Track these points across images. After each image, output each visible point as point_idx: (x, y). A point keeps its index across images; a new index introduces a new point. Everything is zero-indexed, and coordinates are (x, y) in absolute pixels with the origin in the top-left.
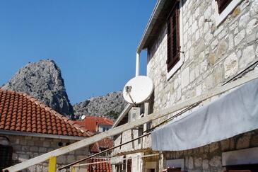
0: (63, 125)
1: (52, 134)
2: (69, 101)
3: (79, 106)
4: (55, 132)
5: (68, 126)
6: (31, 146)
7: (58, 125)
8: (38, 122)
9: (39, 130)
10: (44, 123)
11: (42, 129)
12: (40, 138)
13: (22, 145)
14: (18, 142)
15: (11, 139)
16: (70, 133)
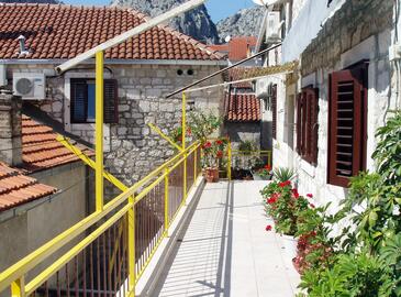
0: (183, 46)
1: (167, 58)
2: (209, 17)
3: (224, 24)
4: (171, 56)
5: (189, 47)
6: (141, 78)
7: (176, 46)
8: (149, 45)
9: (150, 56)
10: (156, 45)
11: (154, 54)
12: (151, 65)
13: (129, 78)
14: (123, 73)
15: (114, 69)
16: (192, 56)
